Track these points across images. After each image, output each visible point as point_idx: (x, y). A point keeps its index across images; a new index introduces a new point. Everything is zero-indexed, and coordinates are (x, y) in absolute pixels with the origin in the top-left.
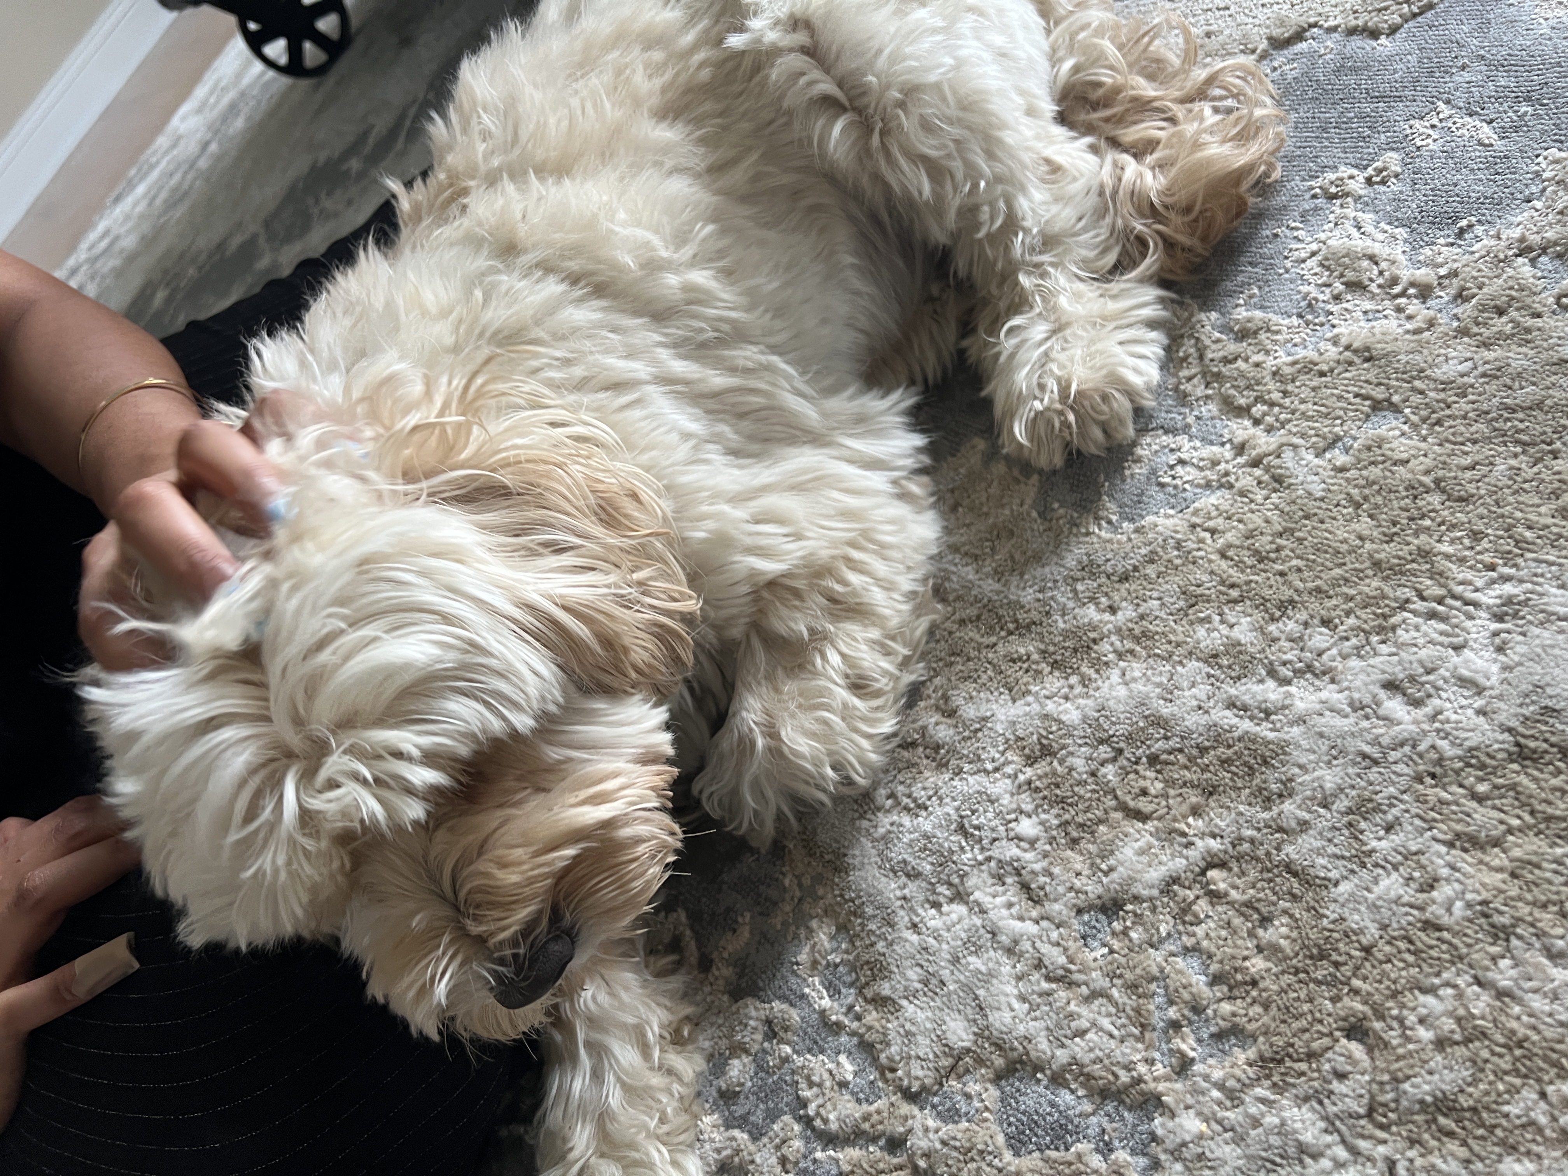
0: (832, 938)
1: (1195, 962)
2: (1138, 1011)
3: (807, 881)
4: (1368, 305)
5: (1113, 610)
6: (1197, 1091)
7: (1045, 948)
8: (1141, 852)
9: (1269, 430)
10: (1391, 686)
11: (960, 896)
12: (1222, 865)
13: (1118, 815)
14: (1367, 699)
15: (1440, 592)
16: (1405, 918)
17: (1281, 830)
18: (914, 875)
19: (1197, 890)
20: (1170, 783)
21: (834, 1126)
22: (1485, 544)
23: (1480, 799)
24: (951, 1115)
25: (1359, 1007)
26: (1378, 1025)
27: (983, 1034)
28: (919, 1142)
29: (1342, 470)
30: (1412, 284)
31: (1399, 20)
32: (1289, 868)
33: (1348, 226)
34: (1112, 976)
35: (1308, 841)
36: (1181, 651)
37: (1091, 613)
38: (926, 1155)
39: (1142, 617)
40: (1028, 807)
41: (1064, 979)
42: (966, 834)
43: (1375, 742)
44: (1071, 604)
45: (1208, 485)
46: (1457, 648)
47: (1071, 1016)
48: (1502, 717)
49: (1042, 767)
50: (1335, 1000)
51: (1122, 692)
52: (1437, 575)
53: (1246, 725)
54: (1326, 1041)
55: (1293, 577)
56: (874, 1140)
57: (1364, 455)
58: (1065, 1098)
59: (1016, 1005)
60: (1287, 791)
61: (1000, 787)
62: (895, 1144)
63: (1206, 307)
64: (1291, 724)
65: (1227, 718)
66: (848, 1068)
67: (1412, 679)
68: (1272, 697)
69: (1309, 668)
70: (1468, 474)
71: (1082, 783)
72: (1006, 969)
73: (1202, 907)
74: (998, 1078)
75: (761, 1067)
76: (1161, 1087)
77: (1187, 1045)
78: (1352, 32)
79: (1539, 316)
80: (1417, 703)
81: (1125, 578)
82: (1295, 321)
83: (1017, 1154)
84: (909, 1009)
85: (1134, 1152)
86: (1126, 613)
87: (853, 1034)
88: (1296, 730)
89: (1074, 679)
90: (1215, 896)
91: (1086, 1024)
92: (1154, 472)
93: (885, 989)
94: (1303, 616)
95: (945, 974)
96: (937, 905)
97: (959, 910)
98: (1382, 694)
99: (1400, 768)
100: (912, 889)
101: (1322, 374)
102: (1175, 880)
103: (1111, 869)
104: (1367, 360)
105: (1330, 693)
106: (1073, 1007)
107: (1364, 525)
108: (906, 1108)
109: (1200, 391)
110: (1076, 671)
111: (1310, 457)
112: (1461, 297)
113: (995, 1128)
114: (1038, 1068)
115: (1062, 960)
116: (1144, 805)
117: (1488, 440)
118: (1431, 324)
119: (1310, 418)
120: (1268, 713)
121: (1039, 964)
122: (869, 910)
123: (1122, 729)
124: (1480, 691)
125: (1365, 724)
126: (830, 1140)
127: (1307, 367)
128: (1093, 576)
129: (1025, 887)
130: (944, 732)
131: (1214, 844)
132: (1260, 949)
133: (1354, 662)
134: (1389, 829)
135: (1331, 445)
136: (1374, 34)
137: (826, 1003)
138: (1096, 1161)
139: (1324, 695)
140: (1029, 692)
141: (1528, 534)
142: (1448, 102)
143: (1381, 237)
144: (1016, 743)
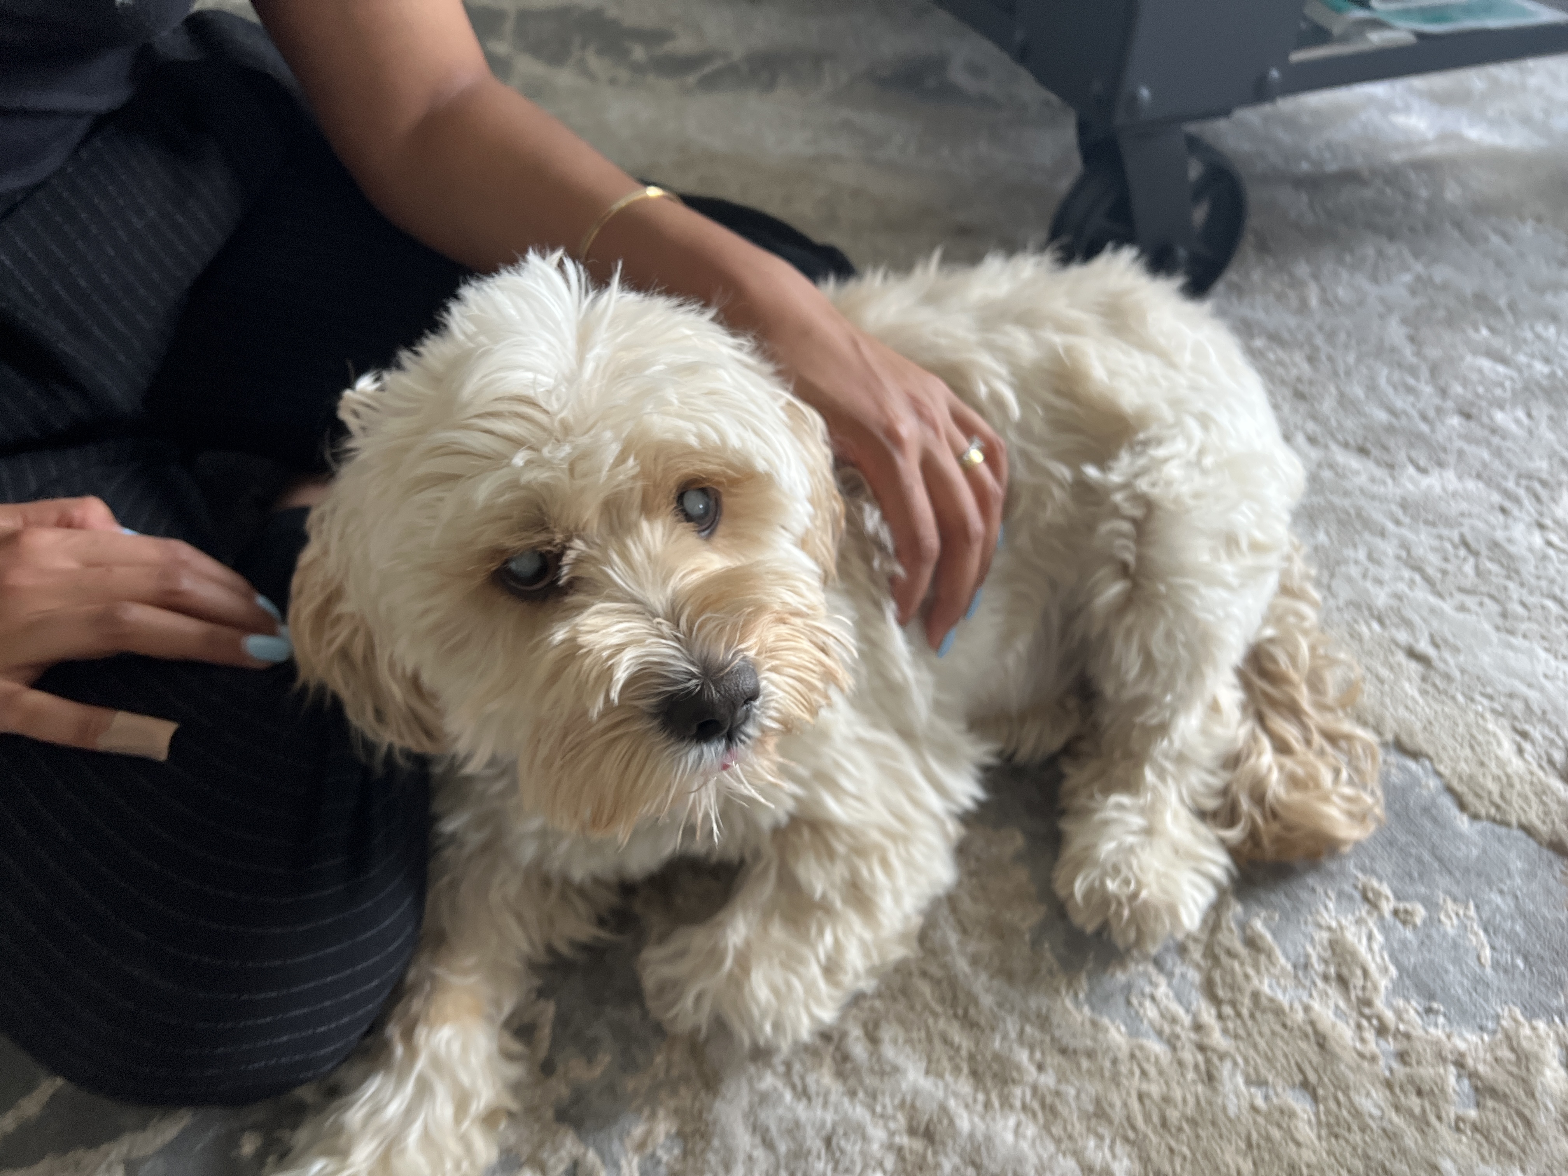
4: (1342, 1004)
9: (1227, 1031)
29: (1256, 1111)
30: (1378, 1017)
33: (1364, 931)
36: (1069, 1144)
39: (1057, 1093)
40: (888, 1167)
42: (829, 1147)
44: (1014, 1036)
45: (1160, 1033)
49: (918, 1145)
51: (1010, 1137)
57: (1277, 1115)
78: (1450, 790)
79: (1439, 1119)
81: (1063, 1051)
82: (1289, 967)
92: (1129, 987)
101: (1284, 1026)
104: (1319, 1045)
110: (986, 1091)
111: (1240, 1080)
112: (1402, 1057)
118: (1373, 1059)
119: (1257, 1051)
127: (1278, 1012)
128: (1042, 1028)
135: (1259, 1085)
136: (1462, 806)
142: (1477, 907)
143: (1378, 959)
144: (910, 1108)
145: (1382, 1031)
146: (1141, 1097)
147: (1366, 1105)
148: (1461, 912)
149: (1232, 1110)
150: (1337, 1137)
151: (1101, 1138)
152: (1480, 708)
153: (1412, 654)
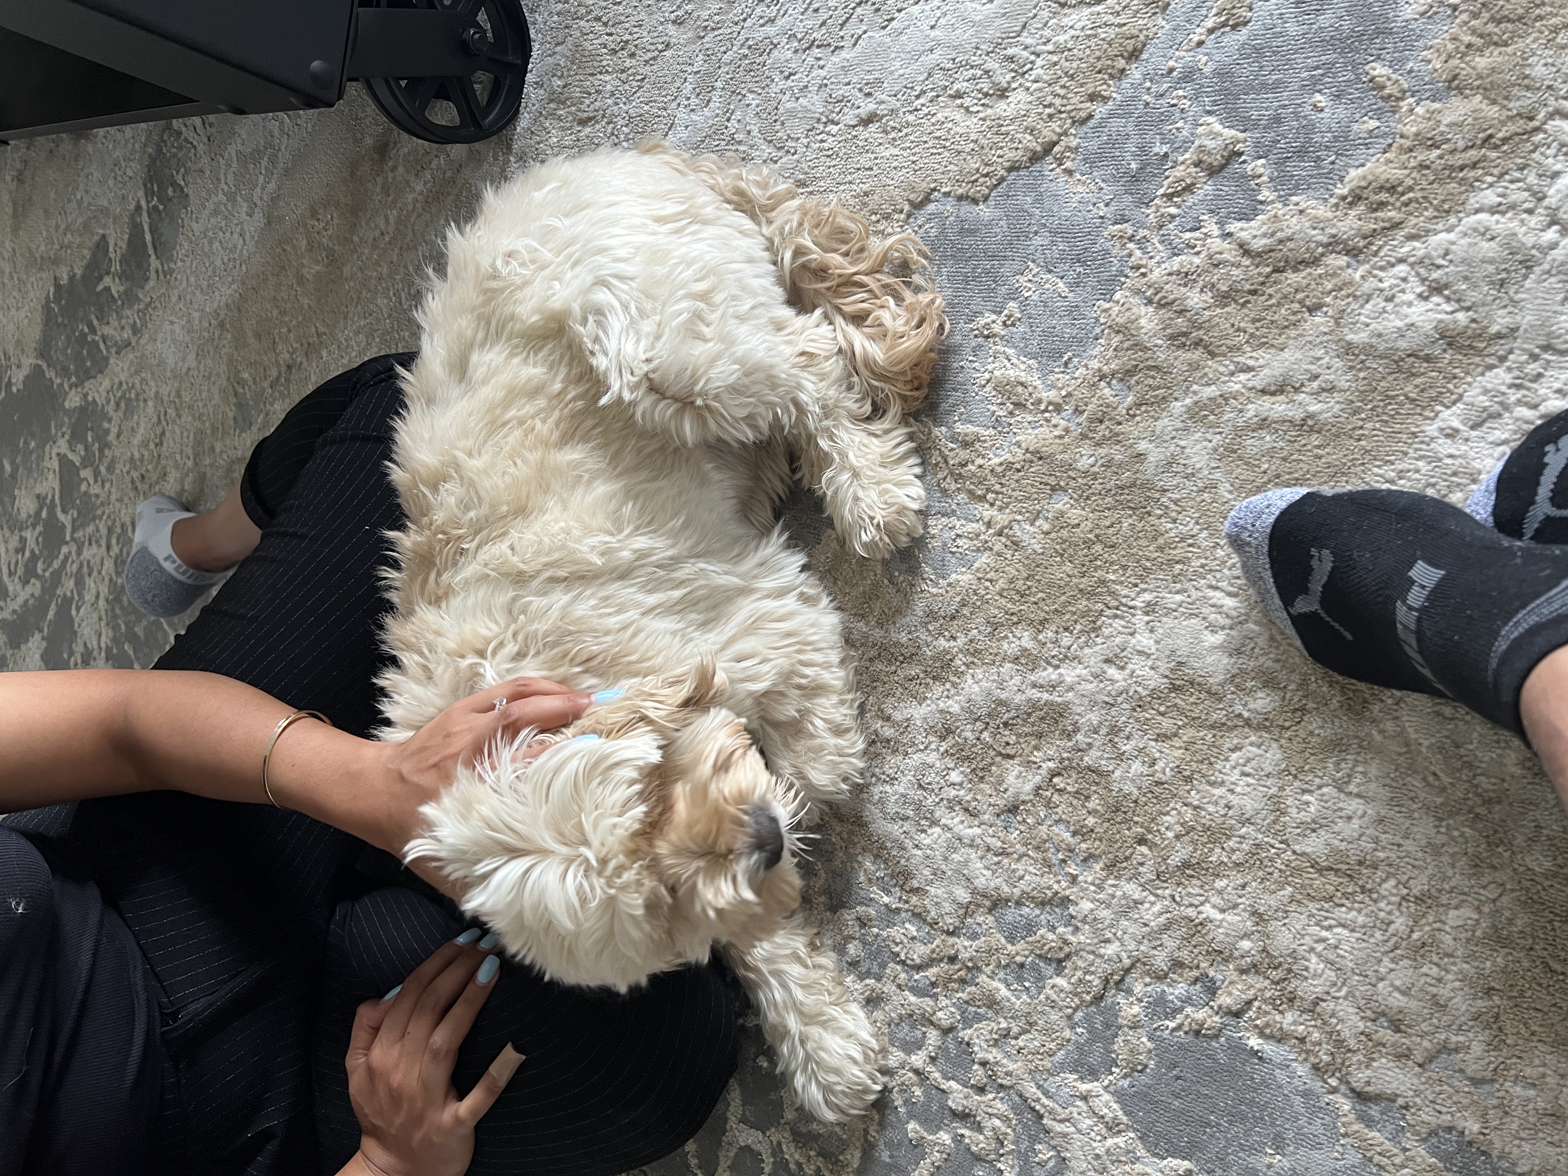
0: (873, 863)
1: (1062, 827)
2: (1044, 859)
3: (845, 836)
4: (1030, 418)
5: (954, 638)
6: (1084, 890)
7: (989, 840)
8: (1018, 777)
9: (1000, 509)
10: (1107, 661)
11: (934, 823)
12: (1059, 774)
13: (998, 759)
14: (1099, 672)
15: (1116, 604)
16: (1146, 783)
17: (1080, 750)
18: (905, 818)
19: (1051, 790)
20: (1019, 735)
21: (918, 961)
22: (1129, 572)
23: (1162, 714)
24: (974, 936)
25: (1140, 830)
26: (1150, 836)
27: (974, 892)
28: (964, 955)
29: (1047, 533)
30: (1050, 403)
31: (987, 191)
32: (1089, 768)
33: (1002, 358)
34: (1026, 845)
35: (1094, 753)
36: (998, 658)
37: (942, 643)
38: (970, 960)
39: (971, 641)
40: (952, 765)
41: (1004, 853)
42: (925, 789)
43: (1109, 695)
44: (929, 639)
45: (978, 550)
46: (1132, 634)
47: (1014, 871)
48: (1161, 670)
49: (950, 741)
50: (1129, 829)
51: (976, 688)
52: (1112, 593)
53: (1046, 696)
54: (1130, 851)
55: (1041, 605)
56: (941, 960)
57: (1056, 523)
58: (1025, 910)
59: (985, 872)
60: (1076, 730)
61: (932, 758)
62: (952, 959)
63: (938, 423)
64: (1067, 691)
65: (1035, 694)
66: (912, 929)
67: (1116, 656)
68: (1053, 677)
69: (1066, 657)
70: (1111, 530)
71: (974, 745)
72: (973, 856)
73: (1056, 798)
74: (990, 911)
75: (864, 943)
76: (1067, 892)
77: (1072, 869)
78: (960, 198)
79: (1120, 423)
80: (1122, 668)
81: (953, 618)
82: (992, 432)
83: (1013, 944)
84: (932, 890)
85: (1065, 926)
86: (961, 640)
87: (907, 911)
88: (1071, 694)
89: (948, 685)
90: (1060, 791)
91: (1022, 873)
92: (945, 544)
93: (915, 884)
94: (1054, 628)
95: (943, 867)
96: (924, 831)
97: (937, 830)
98: (1105, 667)
99: (1125, 706)
100: (907, 826)
101: (1019, 471)
102: (1039, 788)
103: (1006, 790)
104: (1040, 458)
105: (1080, 671)
106: (1013, 866)
107: (1068, 567)
108: (951, 940)
109: (953, 486)
110: (947, 680)
111: (1028, 527)
112: (1078, 411)
113: (998, 936)
114: (1008, 900)
115: (999, 844)
116: (1010, 751)
117: (1115, 508)
118: (1067, 430)
119: (1020, 501)
120: (1054, 687)
121: (989, 849)
122: (889, 845)
123: (984, 711)
124: (1148, 656)
125: (1102, 685)
126: (919, 968)
127: (1009, 466)
128: (935, 619)
129: (966, 810)
130: (888, 732)
131: (1051, 764)
132: (1089, 813)
133: (1087, 651)
134: (1128, 738)
135: (1037, 517)
136: (975, 201)
137: (886, 899)
138: (1051, 936)
139: (1078, 671)
140: (925, 698)
141: (1148, 564)
142: (1034, 261)
143: (1023, 367)
144: (931, 730)
145: (1058, 408)
146: (1001, 596)
147: (1084, 463)
148: (1030, 277)
149: (1038, 548)
150: (1088, 498)
151: (1006, 637)
152: (925, 110)
153: (866, 121)
